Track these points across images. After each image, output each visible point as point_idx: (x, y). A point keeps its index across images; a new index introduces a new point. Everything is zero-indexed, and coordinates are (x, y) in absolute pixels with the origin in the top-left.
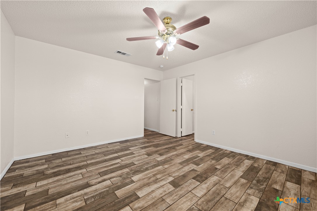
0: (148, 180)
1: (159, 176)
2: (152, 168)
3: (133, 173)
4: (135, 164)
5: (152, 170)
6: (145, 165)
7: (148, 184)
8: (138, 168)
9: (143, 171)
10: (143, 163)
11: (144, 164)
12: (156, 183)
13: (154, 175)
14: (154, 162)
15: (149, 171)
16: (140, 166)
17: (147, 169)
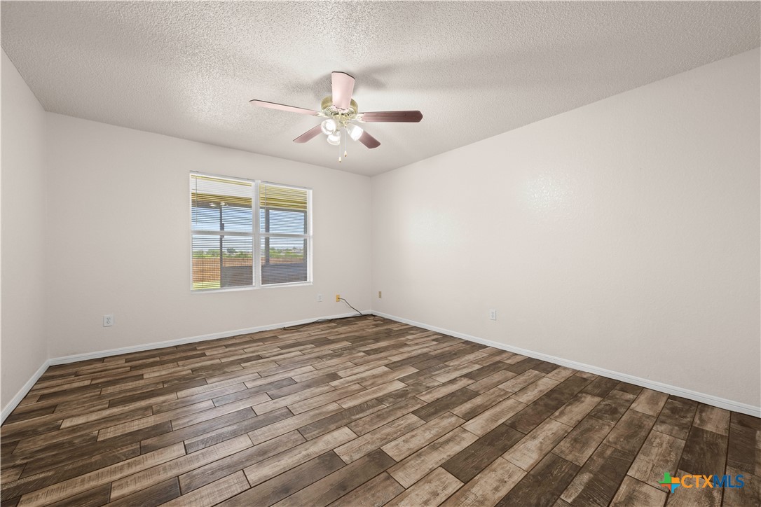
0: (376, 382)
1: (357, 387)
2: (369, 403)
3: (408, 394)
4: (413, 413)
5: (369, 398)
6: (387, 410)
7: (375, 377)
8: (402, 404)
9: (389, 395)
10: (393, 418)
11: (390, 413)
12: (362, 378)
13: (365, 388)
14: (360, 422)
15: (375, 396)
16: (400, 408)
17: (380, 400)
